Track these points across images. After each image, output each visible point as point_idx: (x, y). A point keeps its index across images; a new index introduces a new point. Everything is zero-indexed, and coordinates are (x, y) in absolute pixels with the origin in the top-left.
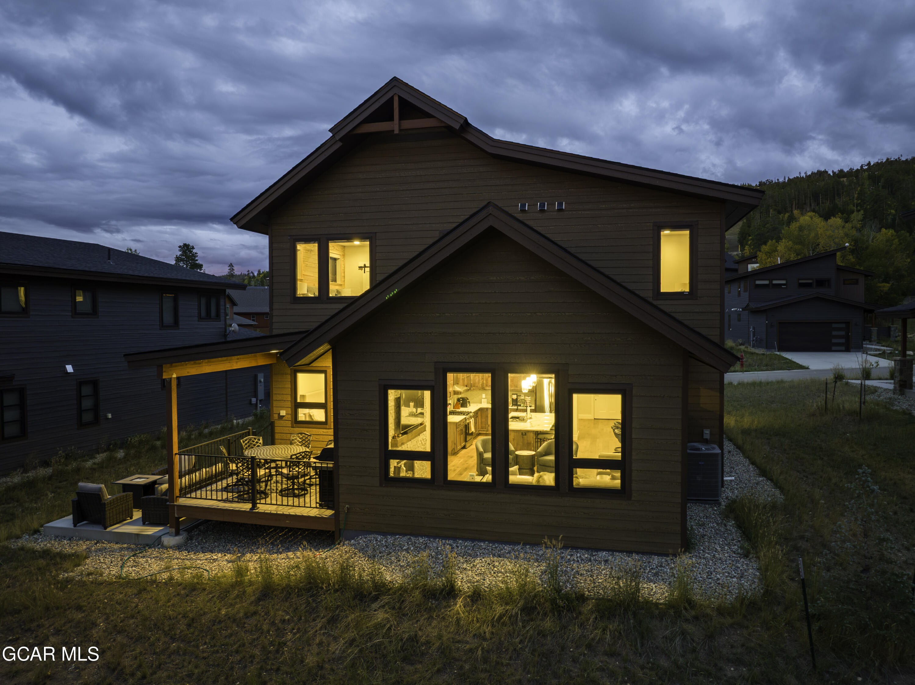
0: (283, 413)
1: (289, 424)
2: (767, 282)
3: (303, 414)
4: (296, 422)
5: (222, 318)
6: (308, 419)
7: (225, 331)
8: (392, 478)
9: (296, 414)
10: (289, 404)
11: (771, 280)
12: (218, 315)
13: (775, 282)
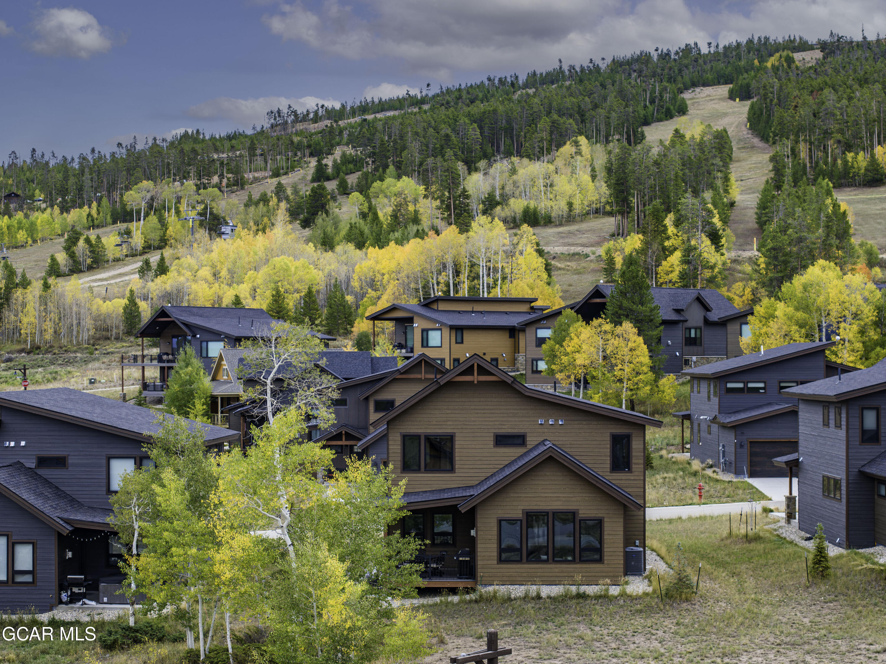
2: (741, 385)
8: (503, 561)
11: (746, 383)
13: (750, 385)
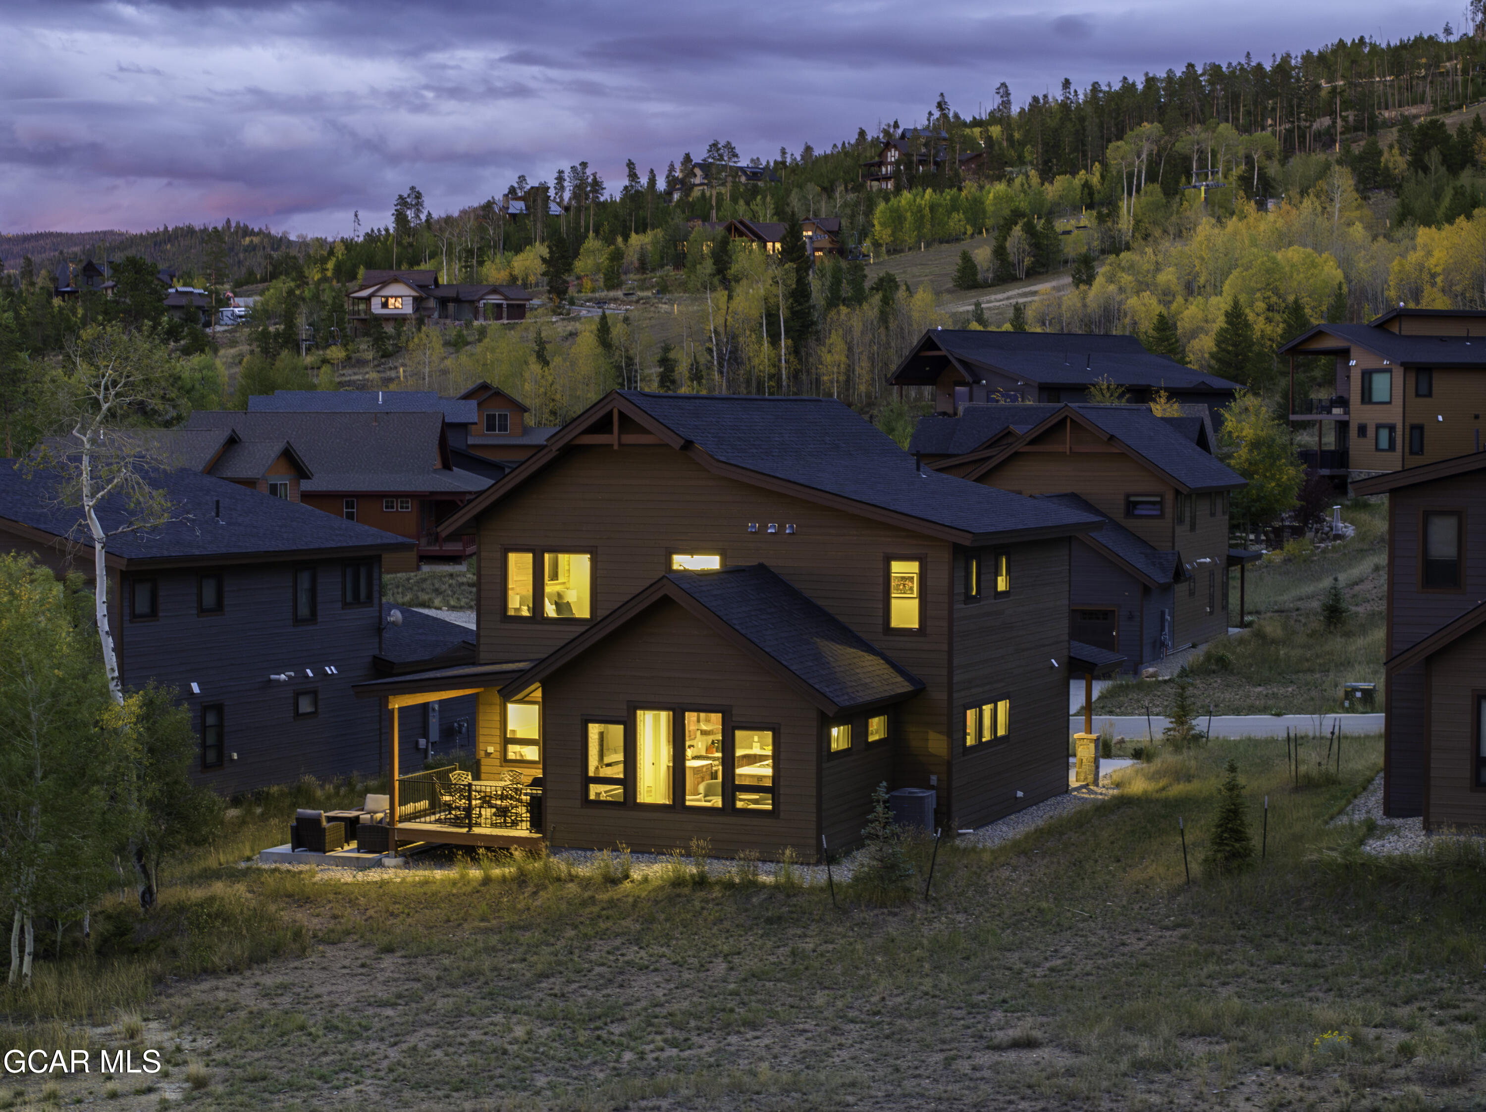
0: (491, 749)
1: (497, 762)
3: (514, 751)
4: (505, 761)
5: (376, 601)
6: (518, 758)
7: (380, 623)
8: (592, 801)
9: (505, 751)
10: (497, 740)
12: (370, 597)
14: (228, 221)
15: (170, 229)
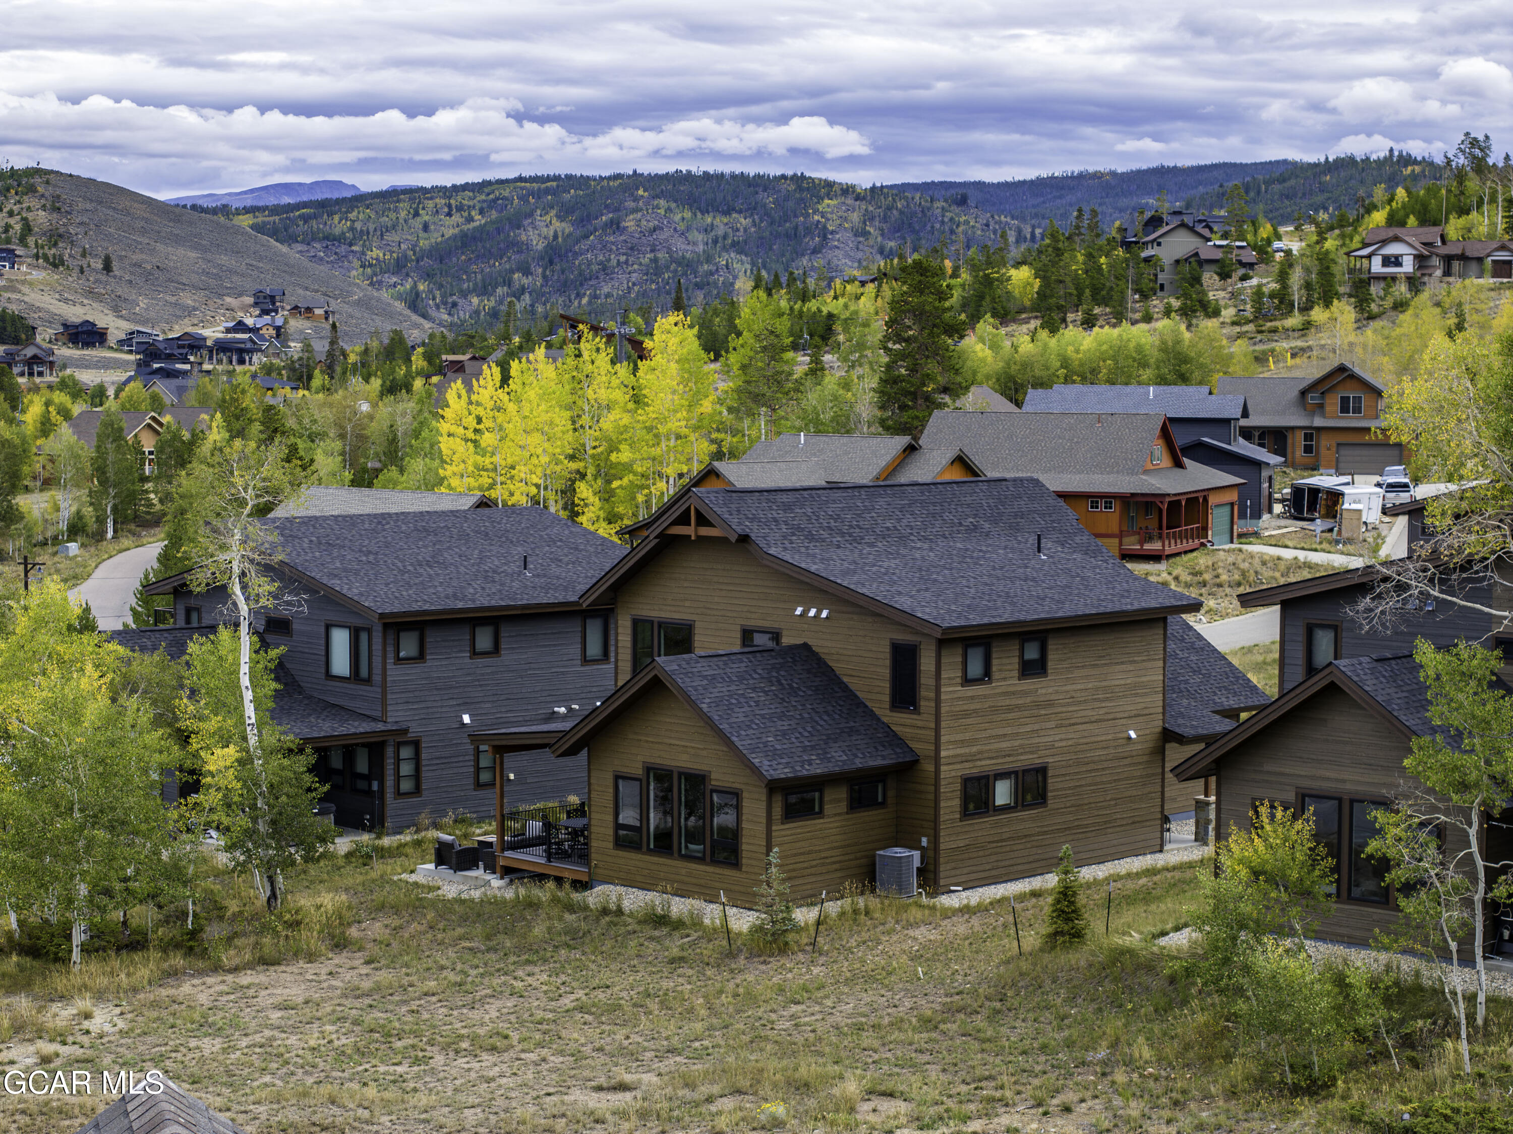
14: (1391, 150)
15: (1331, 159)
